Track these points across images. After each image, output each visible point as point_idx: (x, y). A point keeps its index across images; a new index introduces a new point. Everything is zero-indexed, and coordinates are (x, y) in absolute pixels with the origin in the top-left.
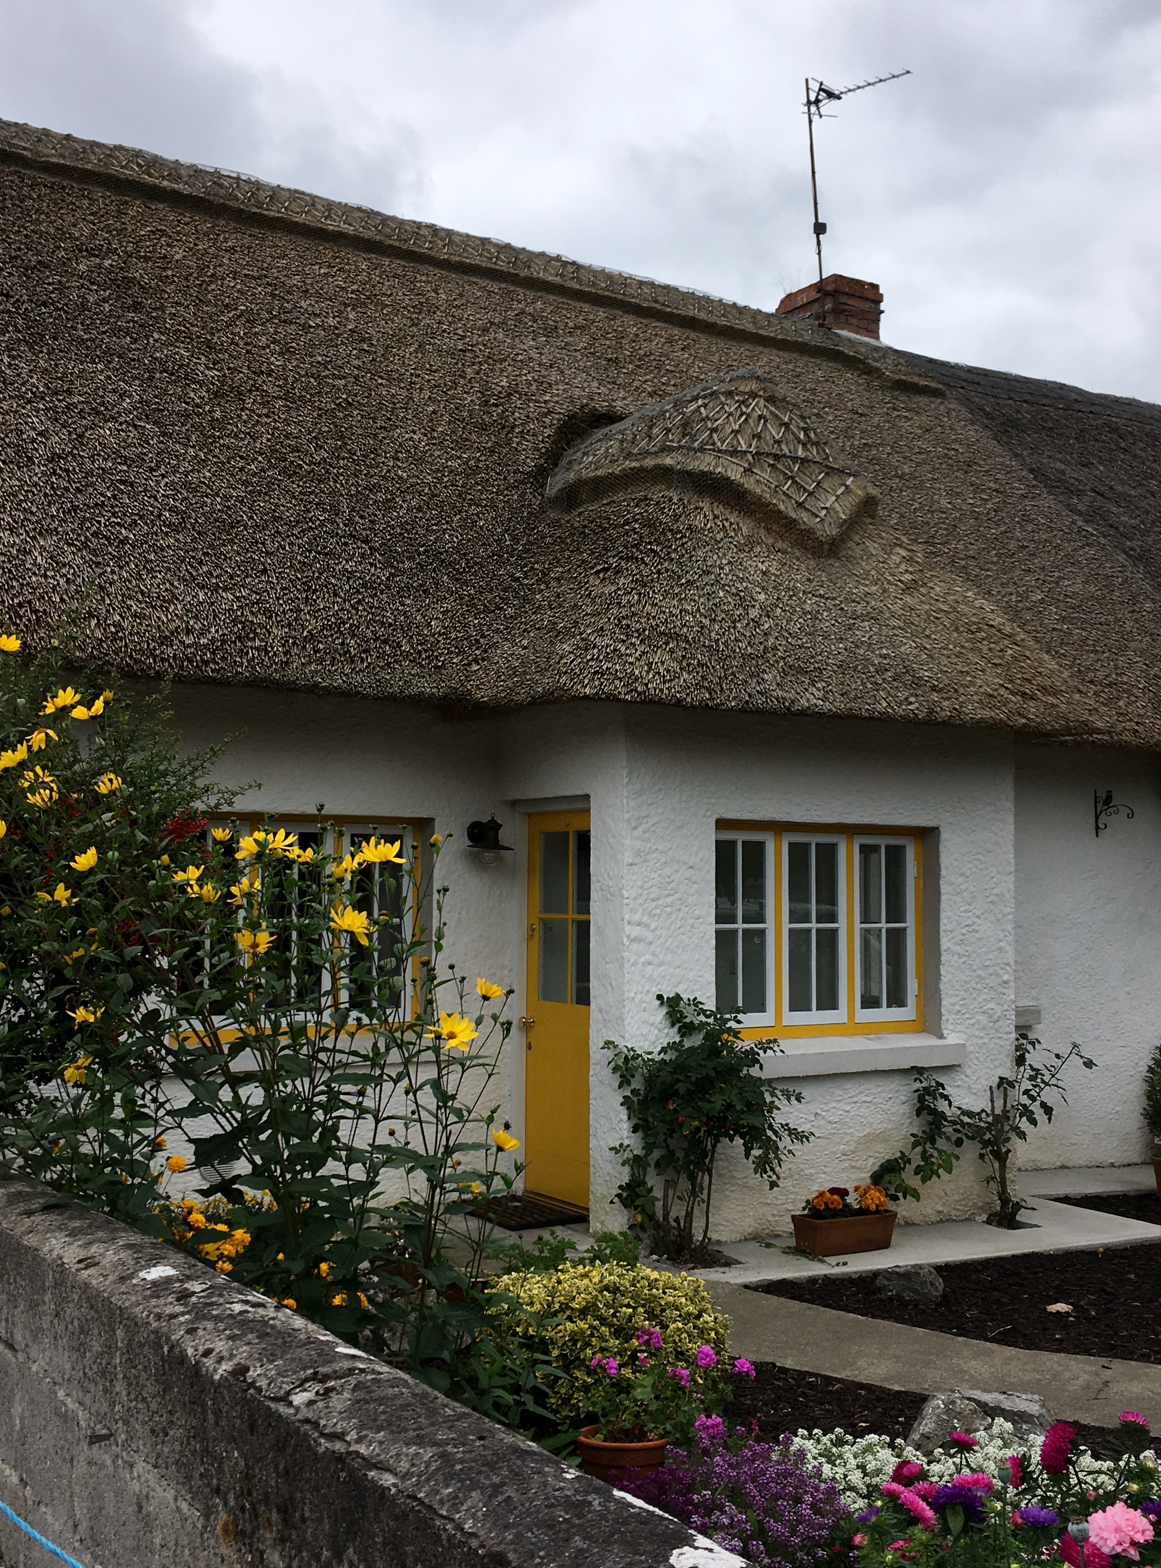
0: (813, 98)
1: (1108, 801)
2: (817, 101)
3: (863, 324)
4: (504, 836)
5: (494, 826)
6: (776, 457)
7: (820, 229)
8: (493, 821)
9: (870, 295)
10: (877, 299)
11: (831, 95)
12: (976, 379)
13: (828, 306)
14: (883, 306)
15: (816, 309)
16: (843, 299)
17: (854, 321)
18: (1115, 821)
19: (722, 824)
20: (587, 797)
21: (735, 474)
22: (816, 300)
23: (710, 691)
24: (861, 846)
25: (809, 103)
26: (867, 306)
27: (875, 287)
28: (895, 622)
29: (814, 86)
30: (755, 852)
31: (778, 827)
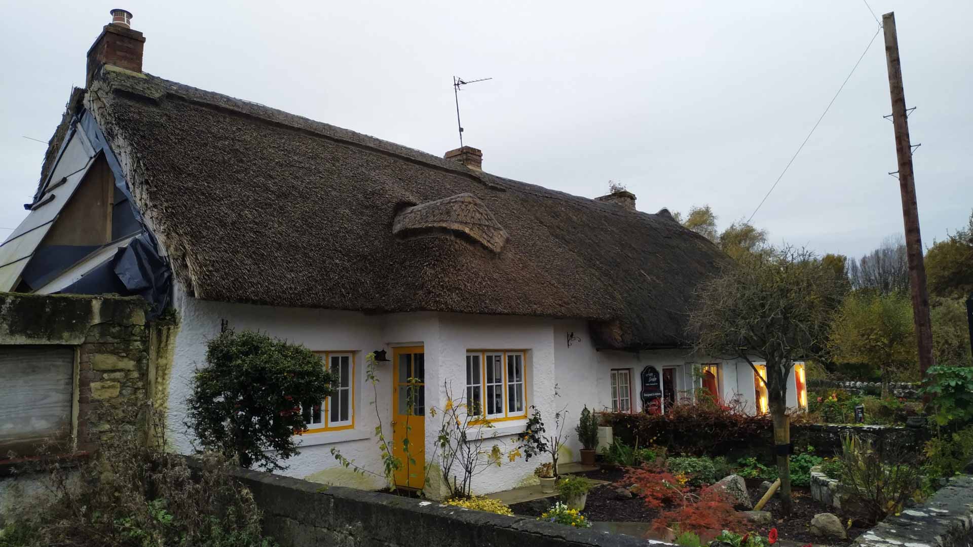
0: (456, 83)
1: (572, 336)
2: (458, 84)
3: (477, 164)
4: (387, 356)
5: (384, 352)
6: (480, 225)
7: (461, 130)
8: (383, 350)
9: (477, 153)
10: (480, 156)
11: (463, 83)
12: (513, 184)
13: (465, 157)
14: (482, 158)
15: (459, 158)
16: (469, 155)
17: (472, 163)
18: (574, 343)
19: (468, 351)
20: (423, 342)
21: (467, 230)
22: (460, 154)
23: (471, 308)
24: (508, 356)
25: (455, 85)
26: (477, 158)
27: (479, 151)
28: (520, 281)
29: (457, 79)
30: (476, 359)
31: (483, 351)
